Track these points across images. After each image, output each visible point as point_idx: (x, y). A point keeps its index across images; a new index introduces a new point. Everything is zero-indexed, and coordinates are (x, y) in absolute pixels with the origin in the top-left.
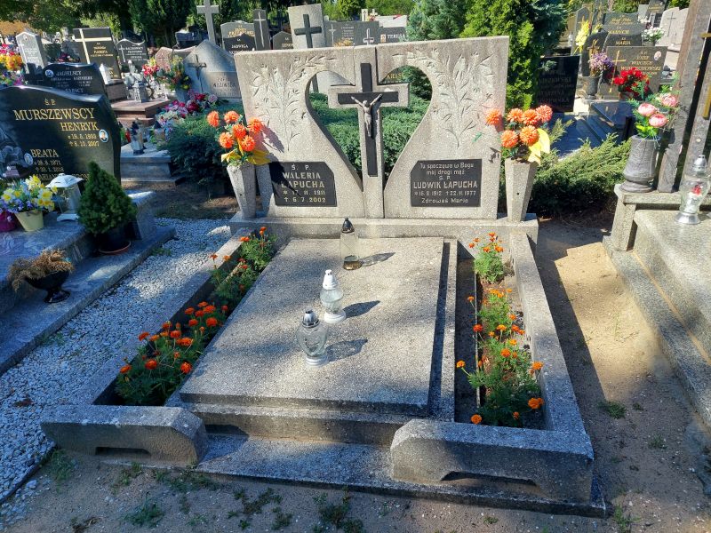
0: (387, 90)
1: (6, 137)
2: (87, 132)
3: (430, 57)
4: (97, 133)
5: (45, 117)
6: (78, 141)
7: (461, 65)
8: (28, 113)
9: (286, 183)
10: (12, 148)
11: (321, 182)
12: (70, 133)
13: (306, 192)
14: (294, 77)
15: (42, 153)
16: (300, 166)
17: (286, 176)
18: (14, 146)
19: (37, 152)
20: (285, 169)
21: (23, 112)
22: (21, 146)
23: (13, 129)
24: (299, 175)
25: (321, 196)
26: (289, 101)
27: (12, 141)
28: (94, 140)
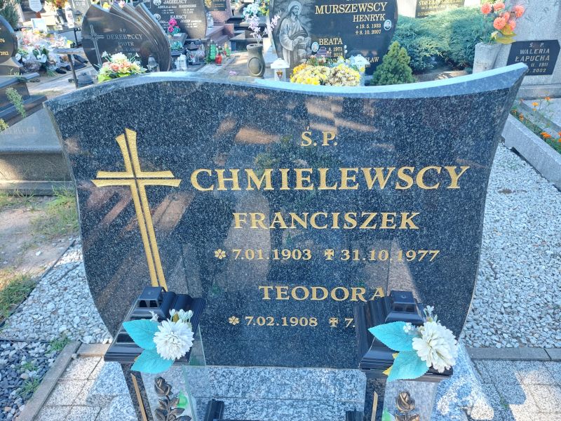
1: (301, 29)
2: (375, 22)
4: (382, 23)
5: (342, 11)
6: (363, 30)
8: (328, 8)
10: (303, 38)
11: (548, 57)
12: (359, 24)
13: (532, 65)
15: (328, 42)
16: (537, 44)
17: (522, 52)
18: (305, 36)
19: (324, 41)
21: (324, 7)
23: (310, 22)
24: (533, 51)
25: (543, 68)
27: (306, 32)
28: (378, 29)
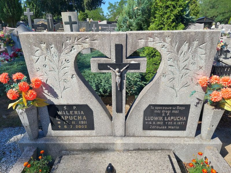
0: (133, 62)
3: (164, 41)
7: (185, 47)
9: (59, 117)
11: (84, 117)
13: (73, 123)
14: (66, 51)
16: (70, 107)
17: (59, 113)
20: (59, 108)
24: (69, 112)
25: (84, 125)
26: (62, 67)
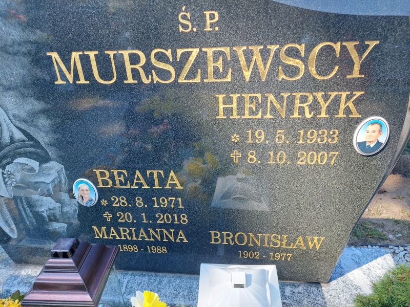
2: (314, 123)
4: (350, 125)
6: (262, 151)
15: (130, 178)
22: (63, 160)
